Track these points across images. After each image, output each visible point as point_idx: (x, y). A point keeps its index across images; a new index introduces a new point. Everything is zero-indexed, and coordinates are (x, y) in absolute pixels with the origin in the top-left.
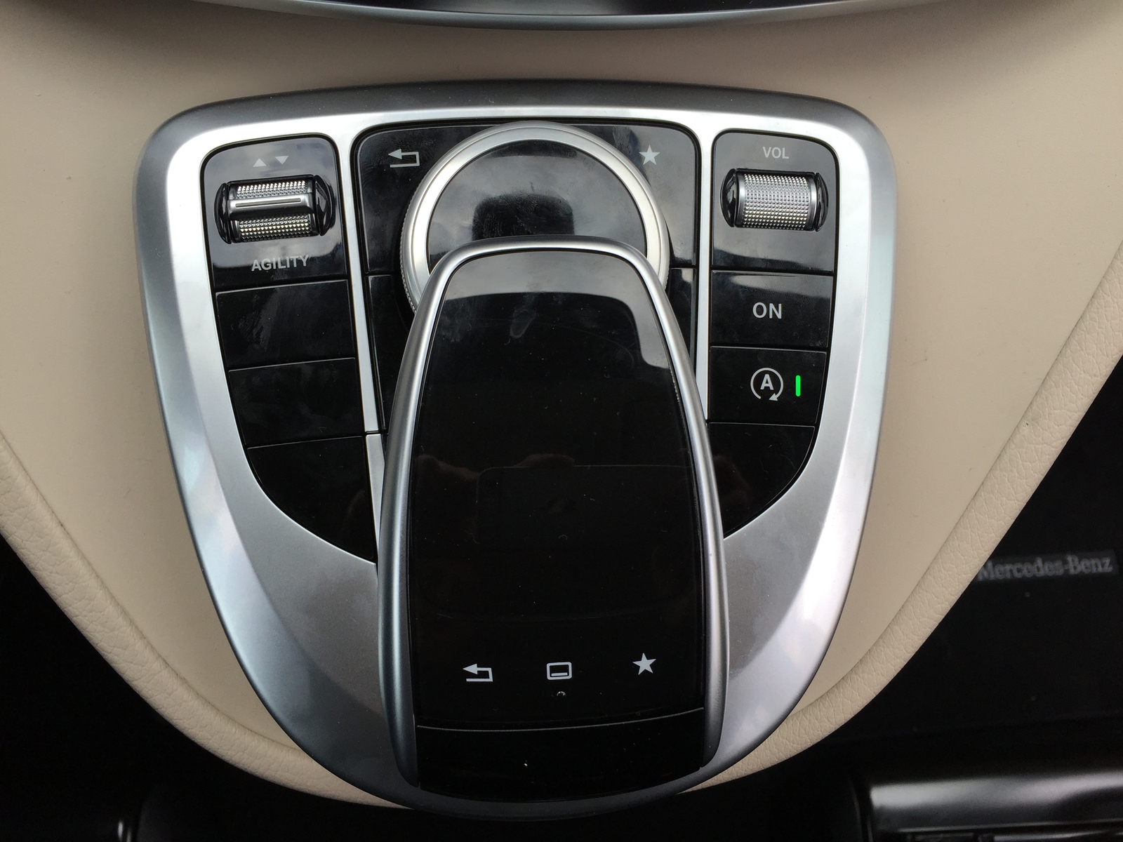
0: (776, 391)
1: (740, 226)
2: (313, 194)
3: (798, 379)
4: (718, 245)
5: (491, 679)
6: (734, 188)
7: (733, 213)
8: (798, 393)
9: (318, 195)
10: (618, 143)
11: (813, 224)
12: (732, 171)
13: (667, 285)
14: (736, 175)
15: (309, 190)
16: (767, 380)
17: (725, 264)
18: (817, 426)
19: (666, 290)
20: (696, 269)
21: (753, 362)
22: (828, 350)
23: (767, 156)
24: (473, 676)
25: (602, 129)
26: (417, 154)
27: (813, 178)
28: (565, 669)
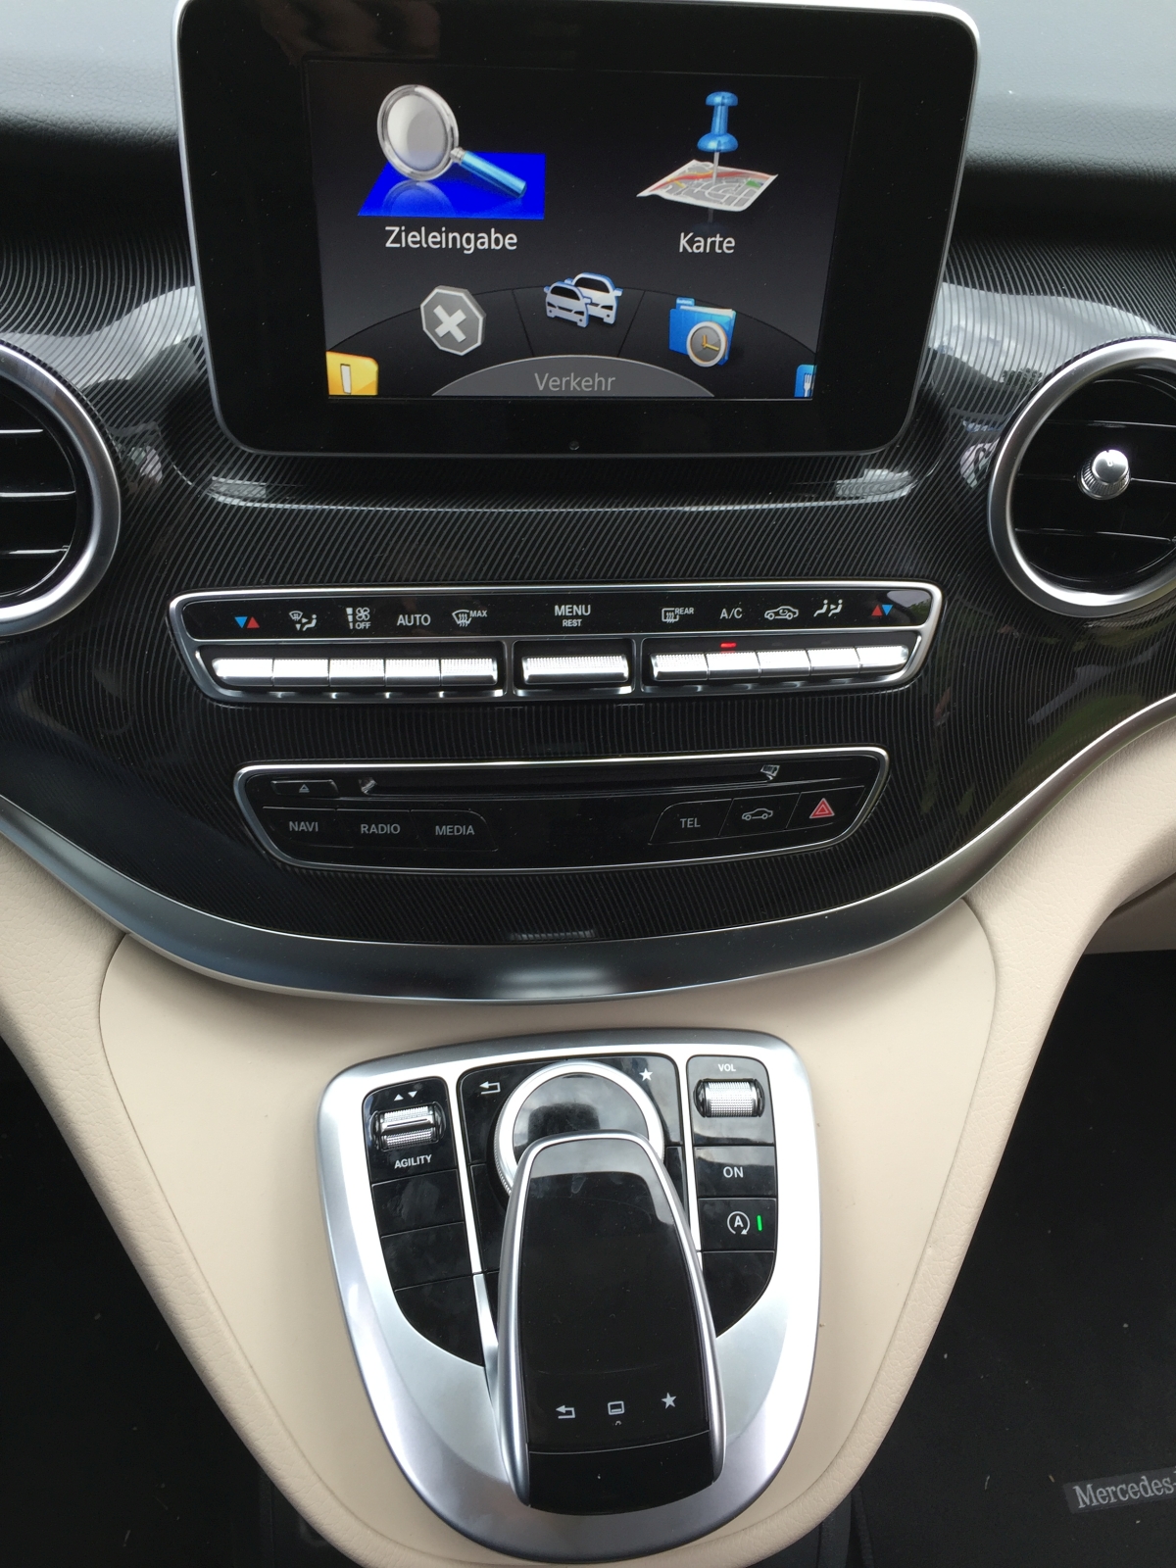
0: (745, 1227)
1: (710, 1116)
2: (434, 1114)
3: (759, 1218)
4: (697, 1130)
5: (573, 1416)
6: (702, 1092)
7: (703, 1108)
8: (760, 1228)
9: (436, 1115)
10: (625, 1067)
11: (757, 1111)
12: (700, 1081)
13: (665, 1158)
14: (704, 1083)
15: (431, 1112)
16: (738, 1221)
17: (700, 1142)
18: (776, 1250)
19: (665, 1163)
20: (683, 1146)
21: (729, 1207)
22: (777, 1197)
23: (721, 1070)
24: (562, 1414)
25: (613, 1061)
26: (498, 1084)
27: (753, 1082)
28: (619, 1406)
